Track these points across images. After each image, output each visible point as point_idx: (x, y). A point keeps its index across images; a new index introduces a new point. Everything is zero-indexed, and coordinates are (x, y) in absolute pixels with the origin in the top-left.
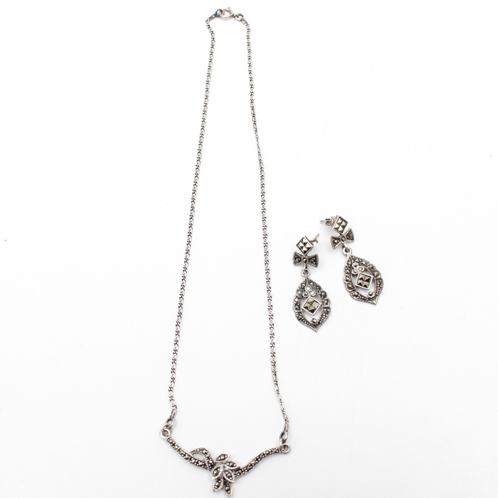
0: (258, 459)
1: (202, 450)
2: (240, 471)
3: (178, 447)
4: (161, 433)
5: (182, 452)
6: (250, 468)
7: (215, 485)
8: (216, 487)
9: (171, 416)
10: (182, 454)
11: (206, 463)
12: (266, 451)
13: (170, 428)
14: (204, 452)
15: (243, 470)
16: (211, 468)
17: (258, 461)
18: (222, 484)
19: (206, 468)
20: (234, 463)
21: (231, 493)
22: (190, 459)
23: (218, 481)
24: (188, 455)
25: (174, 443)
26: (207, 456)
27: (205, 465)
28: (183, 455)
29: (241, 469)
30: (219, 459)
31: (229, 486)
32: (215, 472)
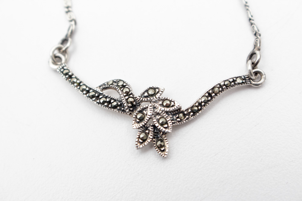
0: (211, 95)
1: (117, 82)
2: (181, 115)
3: (78, 79)
4: (51, 60)
5: (84, 87)
6: (199, 110)
7: (139, 138)
8: (141, 141)
9: (67, 36)
10: (82, 91)
11: (124, 101)
12: (225, 81)
13: (65, 52)
14: (121, 83)
15: (186, 113)
16: (132, 111)
17: (212, 97)
18: (150, 136)
19: (124, 111)
20: (171, 101)
21: (167, 151)
22: (96, 97)
23: (143, 132)
24: (94, 91)
25: (70, 74)
26: (126, 90)
27: (121, 105)
28: (85, 92)
29: (183, 112)
30: (146, 94)
31: (162, 141)
32: (139, 116)
